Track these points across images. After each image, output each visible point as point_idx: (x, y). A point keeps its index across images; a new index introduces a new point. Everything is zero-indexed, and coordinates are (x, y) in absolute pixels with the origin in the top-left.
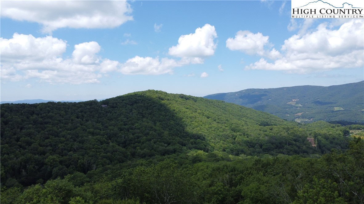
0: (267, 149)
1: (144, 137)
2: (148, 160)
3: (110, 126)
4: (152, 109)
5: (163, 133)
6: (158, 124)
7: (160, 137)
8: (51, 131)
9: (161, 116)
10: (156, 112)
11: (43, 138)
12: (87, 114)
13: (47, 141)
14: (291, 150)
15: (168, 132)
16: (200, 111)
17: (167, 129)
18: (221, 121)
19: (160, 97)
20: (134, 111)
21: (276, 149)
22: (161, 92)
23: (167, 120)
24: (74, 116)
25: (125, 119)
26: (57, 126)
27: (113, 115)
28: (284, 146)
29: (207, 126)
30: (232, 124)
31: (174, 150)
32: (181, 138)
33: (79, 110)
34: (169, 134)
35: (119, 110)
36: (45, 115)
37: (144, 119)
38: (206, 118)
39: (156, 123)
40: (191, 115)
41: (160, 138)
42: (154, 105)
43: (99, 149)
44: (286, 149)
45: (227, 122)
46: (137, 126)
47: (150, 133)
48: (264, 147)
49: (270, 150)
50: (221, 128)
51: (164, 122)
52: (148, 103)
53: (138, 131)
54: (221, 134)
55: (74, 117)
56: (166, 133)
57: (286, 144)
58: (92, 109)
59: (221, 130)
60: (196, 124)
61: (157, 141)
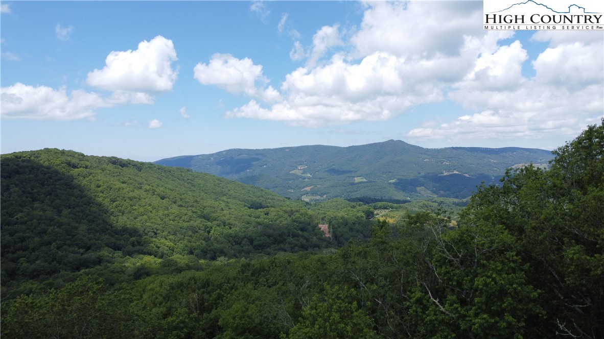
0: (260, 245)
1: (37, 239)
2: (44, 283)
4: (52, 185)
5: (77, 228)
6: (65, 212)
7: (70, 237)
9: (73, 198)
10: (61, 190)
14: (296, 245)
15: (85, 227)
16: (148, 187)
17: (85, 220)
18: (186, 202)
19: (70, 162)
21: (275, 244)
22: (72, 154)
23: (85, 205)
28: (286, 240)
29: (161, 213)
30: (205, 207)
31: (98, 258)
32: (113, 236)
34: (88, 230)
37: (36, 205)
38: (159, 198)
39: (62, 210)
40: (131, 194)
41: (68, 239)
42: (57, 178)
44: (290, 243)
45: (195, 204)
46: (21, 217)
47: (49, 230)
48: (255, 243)
49: (265, 246)
50: (186, 215)
51: (78, 209)
52: (45, 174)
53: (24, 227)
54: (185, 224)
56: (82, 228)
57: (289, 236)
59: (185, 218)
60: (142, 210)
61: (64, 244)
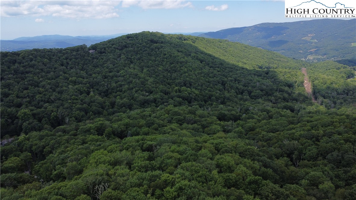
0: (255, 96)
1: (126, 86)
3: (95, 73)
4: (141, 54)
5: (147, 80)
6: (145, 70)
7: (143, 86)
8: (31, 81)
9: (150, 62)
10: (145, 57)
11: (22, 89)
12: (72, 61)
13: (25, 92)
14: (280, 98)
15: (152, 80)
16: (193, 55)
17: (154, 75)
19: (153, 40)
20: (123, 56)
22: (153, 34)
23: (156, 66)
24: (58, 63)
25: (111, 66)
26: (38, 75)
27: (99, 61)
28: (273, 94)
29: (196, 72)
31: (154, 99)
32: (166, 86)
33: (64, 57)
34: (154, 81)
35: (106, 56)
36: (27, 63)
37: (132, 66)
38: (199, 62)
40: (182, 60)
42: (144, 50)
43: (77, 99)
44: (275, 96)
45: (220, 66)
46: (122, 73)
47: (134, 81)
49: (258, 97)
50: (212, 73)
51: (152, 68)
52: (139, 48)
53: (122, 79)
55: (58, 65)
57: (277, 91)
58: (78, 55)
59: (211, 75)
60: (186, 70)
61: (139, 90)
